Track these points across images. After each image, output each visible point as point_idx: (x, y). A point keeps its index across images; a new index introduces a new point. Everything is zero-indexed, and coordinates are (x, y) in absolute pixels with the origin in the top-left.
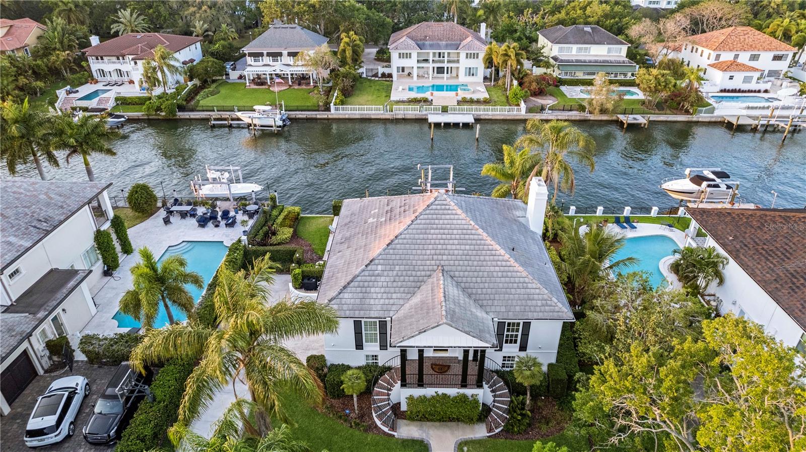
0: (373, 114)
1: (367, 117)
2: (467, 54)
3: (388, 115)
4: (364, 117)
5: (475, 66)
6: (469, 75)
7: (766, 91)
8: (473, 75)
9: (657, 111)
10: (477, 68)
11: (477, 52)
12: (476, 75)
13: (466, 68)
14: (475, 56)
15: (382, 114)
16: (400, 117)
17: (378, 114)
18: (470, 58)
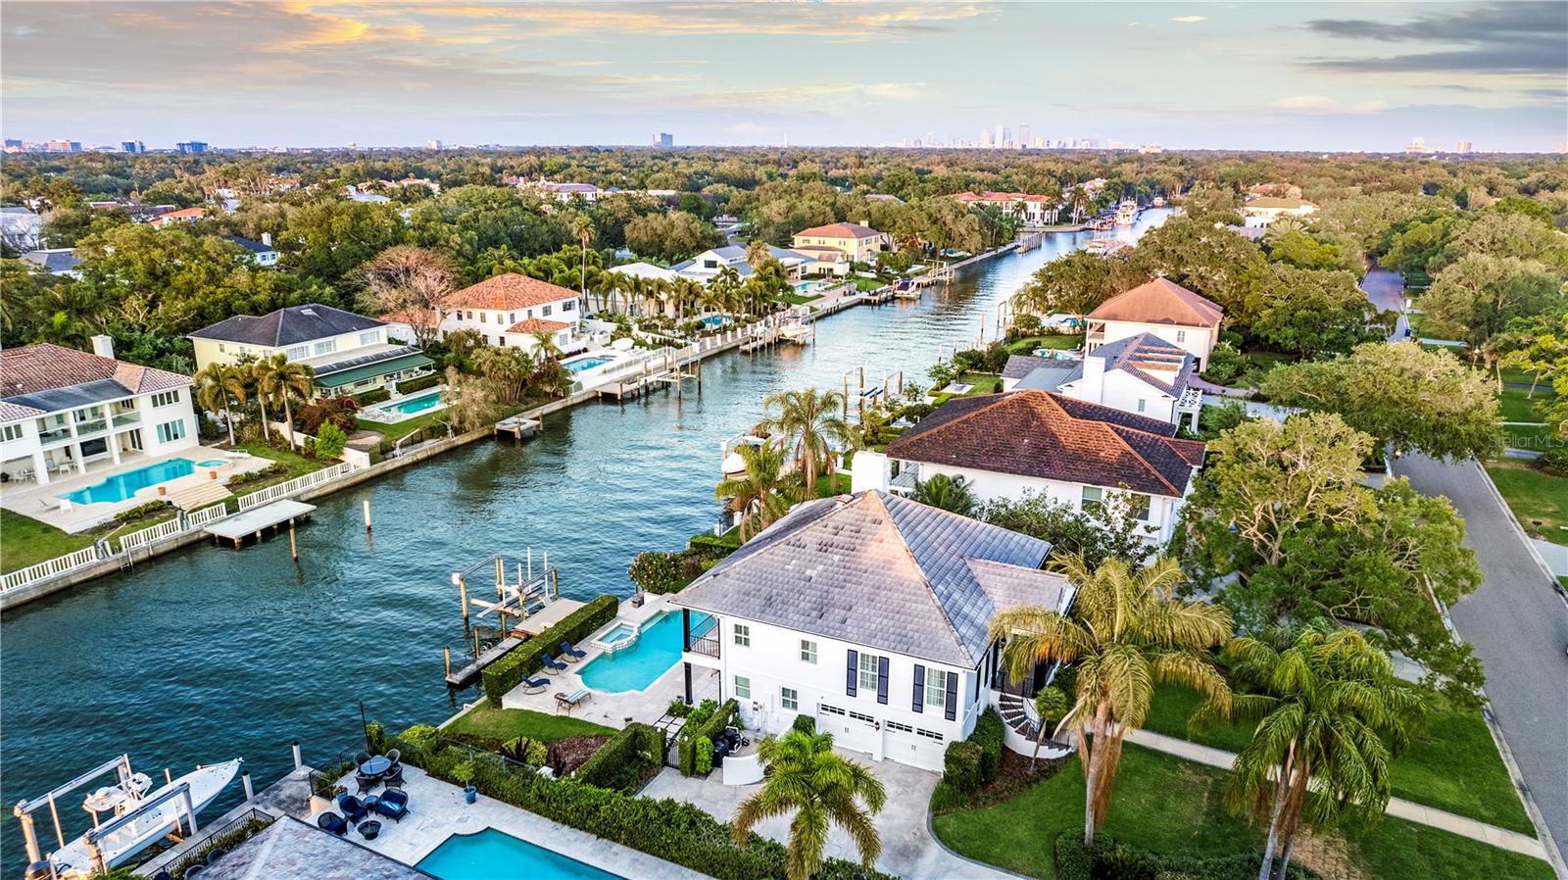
0: (75, 574)
1: (61, 585)
2: (154, 397)
3: (113, 563)
4: (52, 588)
5: (176, 419)
6: (169, 439)
7: (585, 350)
8: (176, 437)
9: (524, 407)
10: (181, 421)
11: (174, 389)
12: (183, 436)
13: (159, 427)
14: (171, 397)
15: (99, 565)
16: (142, 556)
17: (89, 569)
18: (163, 403)
